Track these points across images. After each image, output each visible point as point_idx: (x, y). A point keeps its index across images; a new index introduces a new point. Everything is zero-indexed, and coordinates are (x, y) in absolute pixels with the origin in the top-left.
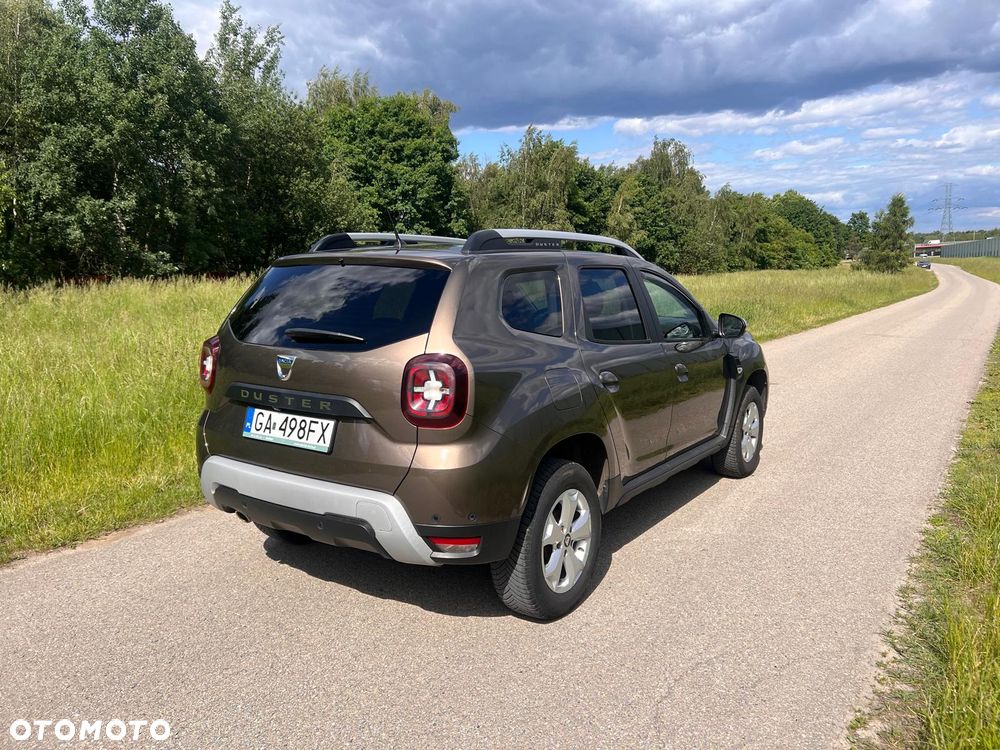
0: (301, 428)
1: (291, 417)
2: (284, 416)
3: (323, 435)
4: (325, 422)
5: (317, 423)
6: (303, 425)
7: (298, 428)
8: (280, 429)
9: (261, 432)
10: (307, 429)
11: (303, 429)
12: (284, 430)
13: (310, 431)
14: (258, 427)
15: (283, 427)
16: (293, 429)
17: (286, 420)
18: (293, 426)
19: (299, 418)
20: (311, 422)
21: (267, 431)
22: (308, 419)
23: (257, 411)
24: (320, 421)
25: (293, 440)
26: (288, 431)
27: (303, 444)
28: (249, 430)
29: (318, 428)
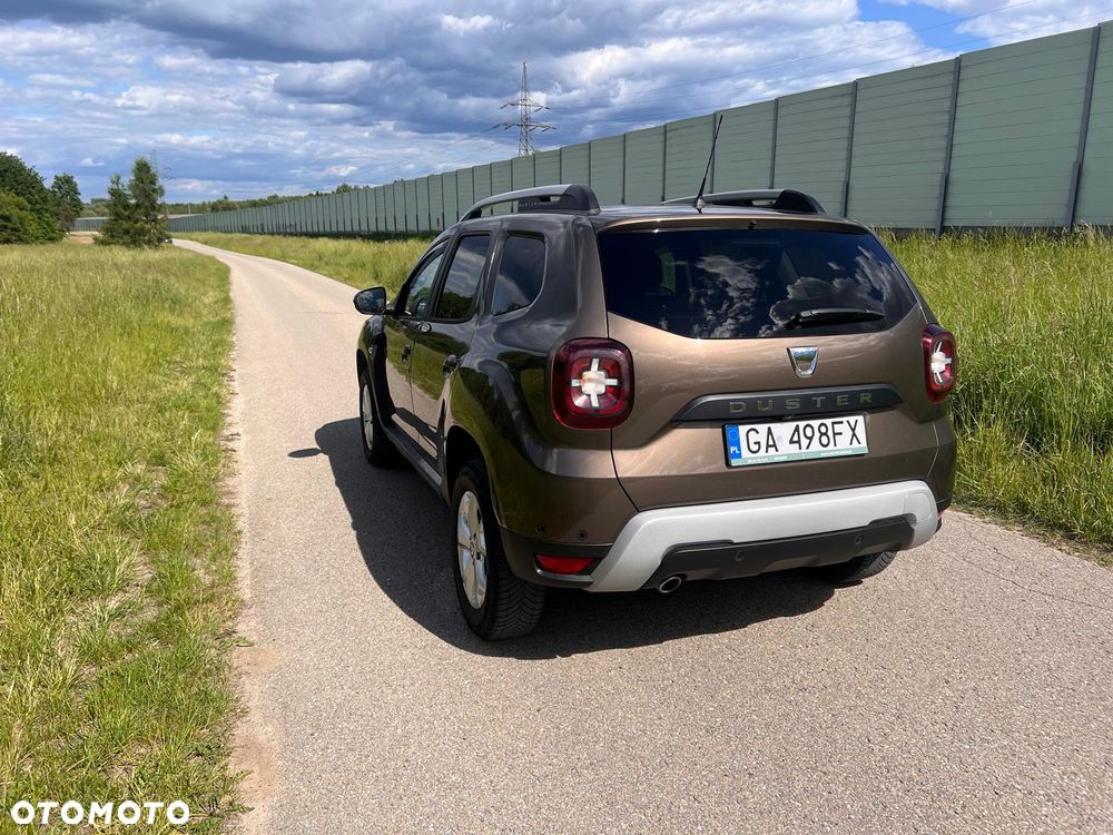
0: (822, 434)
1: (802, 424)
2: (793, 425)
3: (854, 435)
4: (852, 419)
5: (842, 422)
6: (823, 429)
7: (817, 435)
8: (791, 442)
9: (763, 452)
10: (830, 433)
11: (826, 434)
12: (799, 442)
13: (835, 434)
14: (754, 448)
15: (796, 438)
16: (811, 439)
17: (797, 429)
18: (809, 433)
19: (815, 423)
20: (833, 423)
21: (772, 450)
22: (828, 422)
23: (743, 429)
24: (844, 419)
25: (816, 450)
26: (805, 442)
27: (831, 451)
28: (739, 456)
29: (844, 428)
